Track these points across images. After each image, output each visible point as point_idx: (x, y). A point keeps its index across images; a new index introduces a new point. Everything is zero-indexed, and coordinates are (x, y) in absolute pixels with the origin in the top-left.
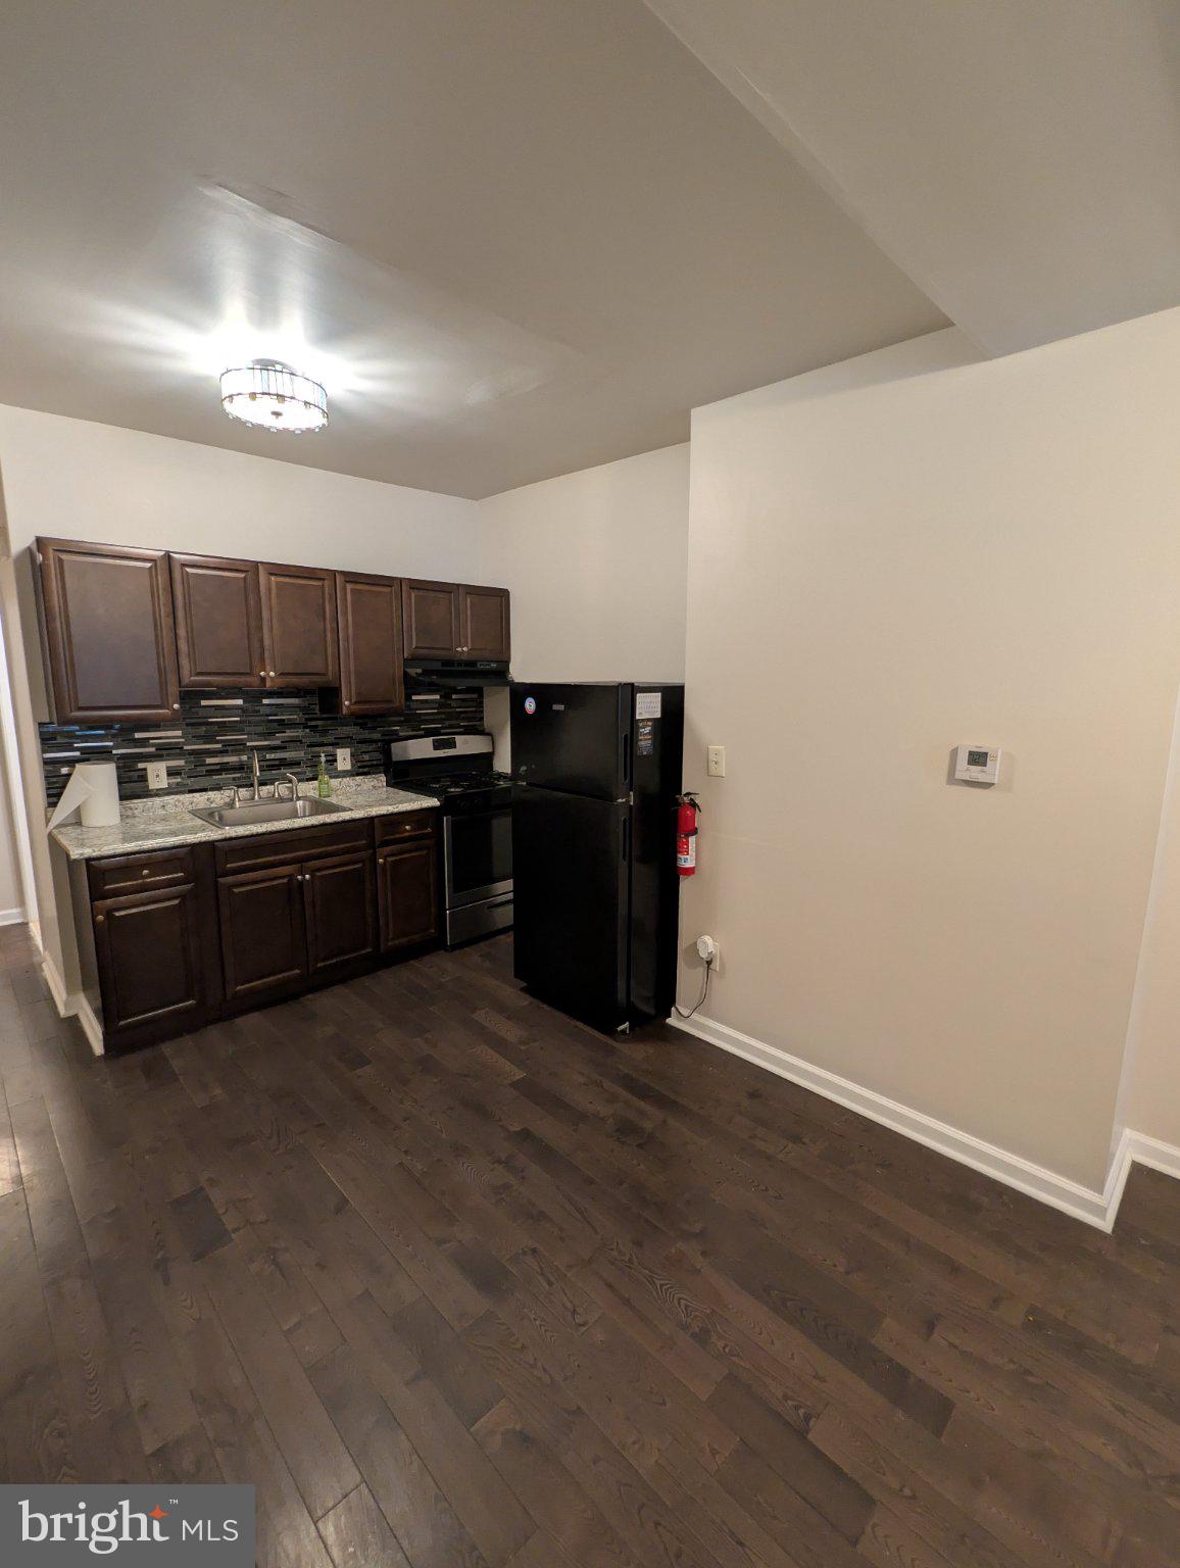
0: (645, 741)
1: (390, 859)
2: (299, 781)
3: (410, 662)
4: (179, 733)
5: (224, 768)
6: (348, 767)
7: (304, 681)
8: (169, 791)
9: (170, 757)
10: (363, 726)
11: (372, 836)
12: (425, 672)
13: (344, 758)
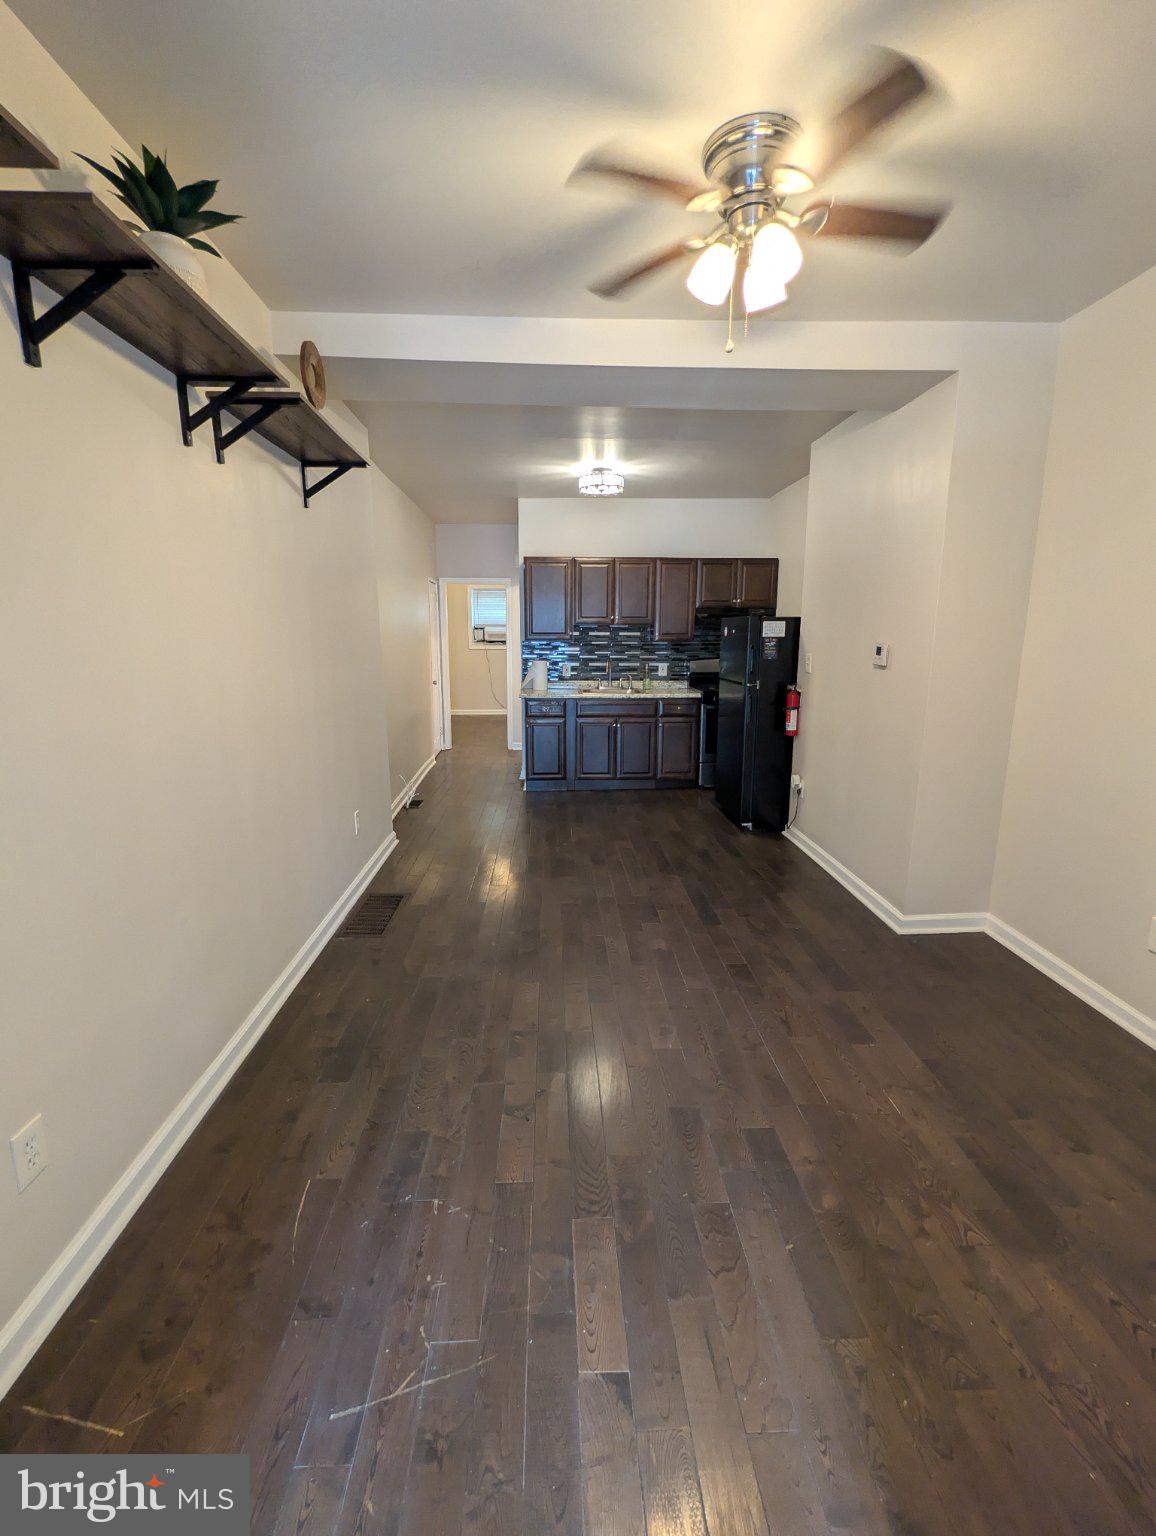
0: (770, 651)
1: (666, 725)
2: (633, 679)
3: (699, 610)
4: (578, 649)
5: (598, 669)
6: (665, 674)
7: (636, 621)
8: (572, 678)
9: (572, 661)
10: (677, 651)
11: (657, 709)
12: (710, 616)
13: (663, 669)
